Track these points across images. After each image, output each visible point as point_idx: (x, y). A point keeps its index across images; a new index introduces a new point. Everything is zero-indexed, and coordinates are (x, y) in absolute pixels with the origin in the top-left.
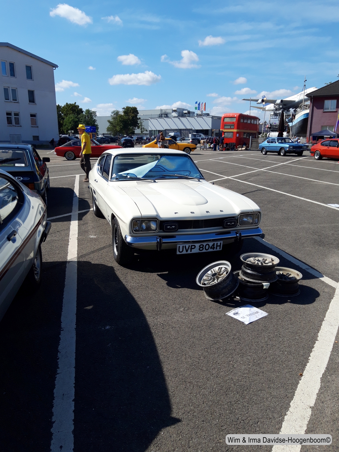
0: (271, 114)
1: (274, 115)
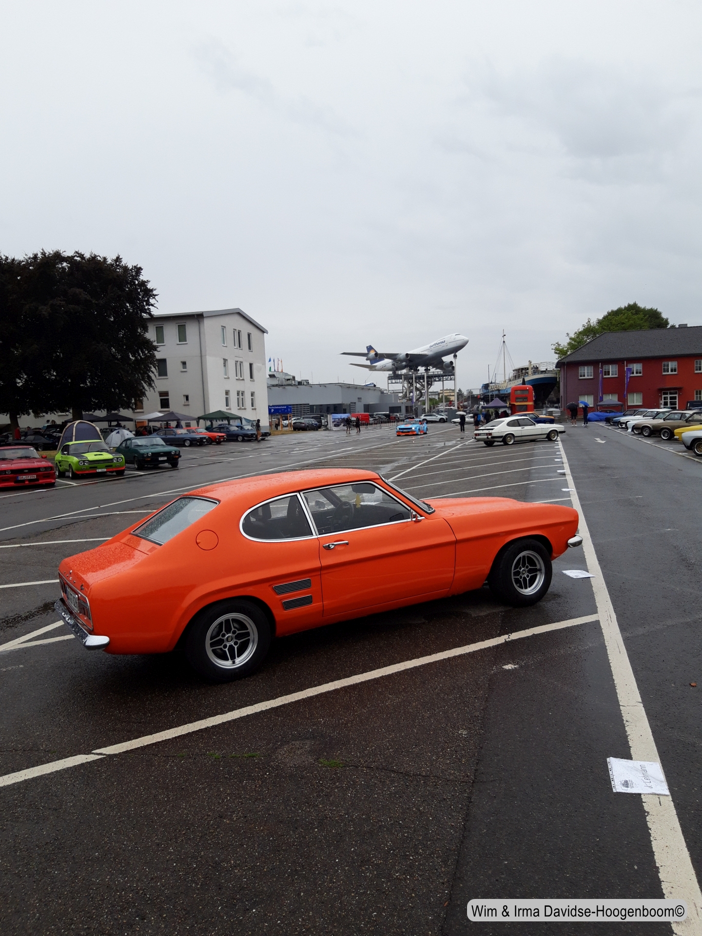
0: (388, 375)
1: (395, 377)
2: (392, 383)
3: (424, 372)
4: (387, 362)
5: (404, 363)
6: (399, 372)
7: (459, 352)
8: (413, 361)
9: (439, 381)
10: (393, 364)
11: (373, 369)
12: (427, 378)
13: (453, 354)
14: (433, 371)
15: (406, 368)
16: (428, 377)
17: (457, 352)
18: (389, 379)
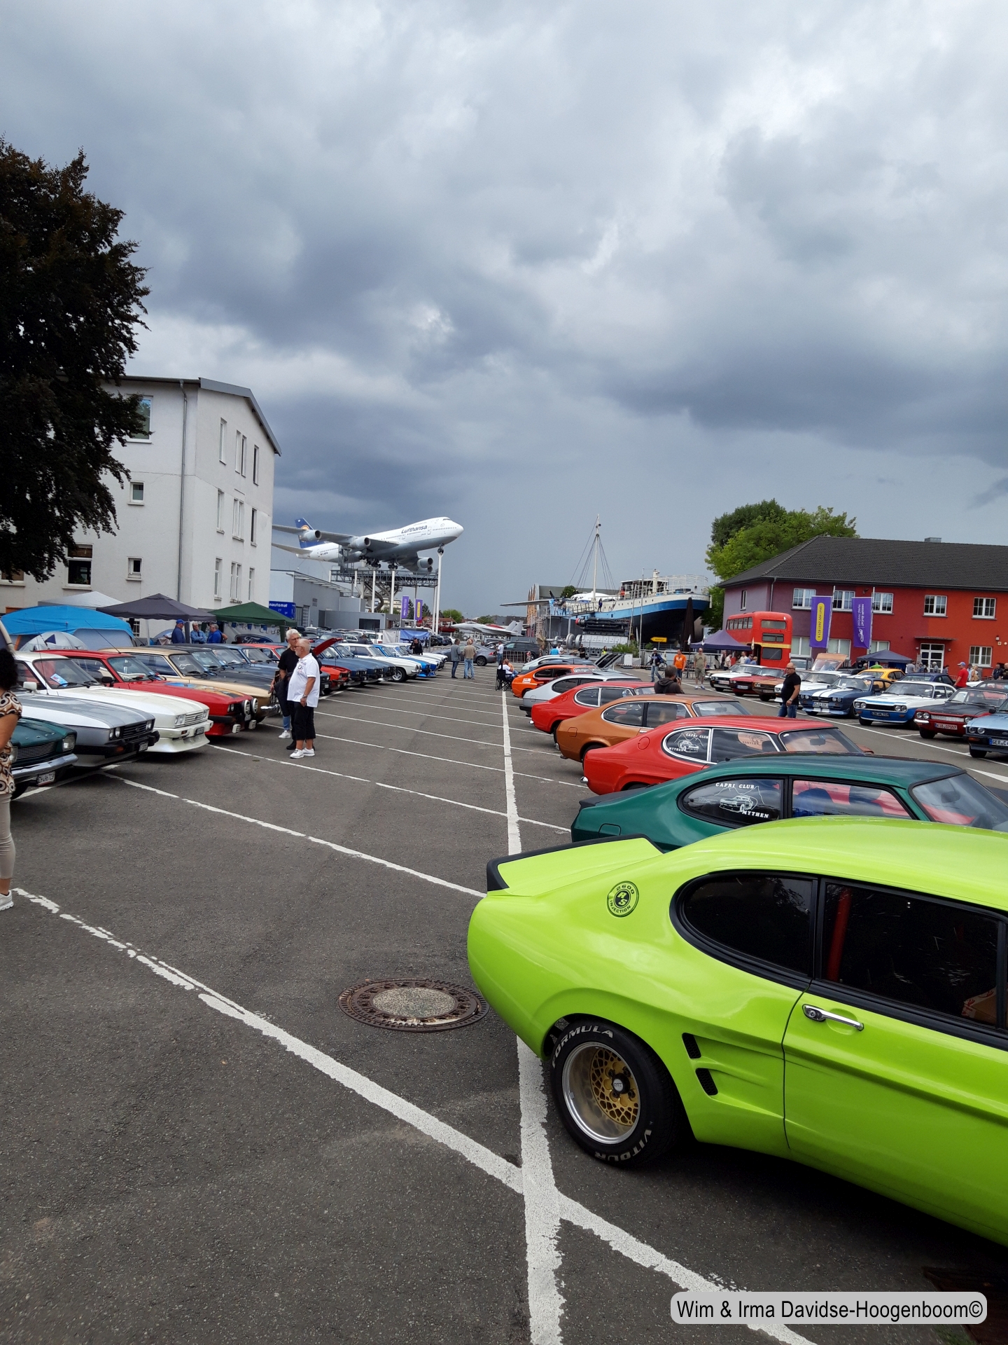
0: (333, 569)
1: (345, 572)
2: (337, 581)
3: (388, 569)
4: (331, 549)
5: (358, 553)
6: (350, 565)
7: (446, 545)
8: (374, 552)
9: (410, 586)
10: (341, 552)
11: (306, 555)
12: (395, 580)
13: (438, 548)
14: (402, 570)
15: (362, 560)
16: (397, 578)
17: (443, 545)
18: (332, 574)
